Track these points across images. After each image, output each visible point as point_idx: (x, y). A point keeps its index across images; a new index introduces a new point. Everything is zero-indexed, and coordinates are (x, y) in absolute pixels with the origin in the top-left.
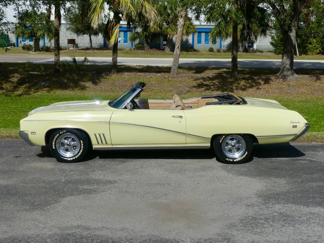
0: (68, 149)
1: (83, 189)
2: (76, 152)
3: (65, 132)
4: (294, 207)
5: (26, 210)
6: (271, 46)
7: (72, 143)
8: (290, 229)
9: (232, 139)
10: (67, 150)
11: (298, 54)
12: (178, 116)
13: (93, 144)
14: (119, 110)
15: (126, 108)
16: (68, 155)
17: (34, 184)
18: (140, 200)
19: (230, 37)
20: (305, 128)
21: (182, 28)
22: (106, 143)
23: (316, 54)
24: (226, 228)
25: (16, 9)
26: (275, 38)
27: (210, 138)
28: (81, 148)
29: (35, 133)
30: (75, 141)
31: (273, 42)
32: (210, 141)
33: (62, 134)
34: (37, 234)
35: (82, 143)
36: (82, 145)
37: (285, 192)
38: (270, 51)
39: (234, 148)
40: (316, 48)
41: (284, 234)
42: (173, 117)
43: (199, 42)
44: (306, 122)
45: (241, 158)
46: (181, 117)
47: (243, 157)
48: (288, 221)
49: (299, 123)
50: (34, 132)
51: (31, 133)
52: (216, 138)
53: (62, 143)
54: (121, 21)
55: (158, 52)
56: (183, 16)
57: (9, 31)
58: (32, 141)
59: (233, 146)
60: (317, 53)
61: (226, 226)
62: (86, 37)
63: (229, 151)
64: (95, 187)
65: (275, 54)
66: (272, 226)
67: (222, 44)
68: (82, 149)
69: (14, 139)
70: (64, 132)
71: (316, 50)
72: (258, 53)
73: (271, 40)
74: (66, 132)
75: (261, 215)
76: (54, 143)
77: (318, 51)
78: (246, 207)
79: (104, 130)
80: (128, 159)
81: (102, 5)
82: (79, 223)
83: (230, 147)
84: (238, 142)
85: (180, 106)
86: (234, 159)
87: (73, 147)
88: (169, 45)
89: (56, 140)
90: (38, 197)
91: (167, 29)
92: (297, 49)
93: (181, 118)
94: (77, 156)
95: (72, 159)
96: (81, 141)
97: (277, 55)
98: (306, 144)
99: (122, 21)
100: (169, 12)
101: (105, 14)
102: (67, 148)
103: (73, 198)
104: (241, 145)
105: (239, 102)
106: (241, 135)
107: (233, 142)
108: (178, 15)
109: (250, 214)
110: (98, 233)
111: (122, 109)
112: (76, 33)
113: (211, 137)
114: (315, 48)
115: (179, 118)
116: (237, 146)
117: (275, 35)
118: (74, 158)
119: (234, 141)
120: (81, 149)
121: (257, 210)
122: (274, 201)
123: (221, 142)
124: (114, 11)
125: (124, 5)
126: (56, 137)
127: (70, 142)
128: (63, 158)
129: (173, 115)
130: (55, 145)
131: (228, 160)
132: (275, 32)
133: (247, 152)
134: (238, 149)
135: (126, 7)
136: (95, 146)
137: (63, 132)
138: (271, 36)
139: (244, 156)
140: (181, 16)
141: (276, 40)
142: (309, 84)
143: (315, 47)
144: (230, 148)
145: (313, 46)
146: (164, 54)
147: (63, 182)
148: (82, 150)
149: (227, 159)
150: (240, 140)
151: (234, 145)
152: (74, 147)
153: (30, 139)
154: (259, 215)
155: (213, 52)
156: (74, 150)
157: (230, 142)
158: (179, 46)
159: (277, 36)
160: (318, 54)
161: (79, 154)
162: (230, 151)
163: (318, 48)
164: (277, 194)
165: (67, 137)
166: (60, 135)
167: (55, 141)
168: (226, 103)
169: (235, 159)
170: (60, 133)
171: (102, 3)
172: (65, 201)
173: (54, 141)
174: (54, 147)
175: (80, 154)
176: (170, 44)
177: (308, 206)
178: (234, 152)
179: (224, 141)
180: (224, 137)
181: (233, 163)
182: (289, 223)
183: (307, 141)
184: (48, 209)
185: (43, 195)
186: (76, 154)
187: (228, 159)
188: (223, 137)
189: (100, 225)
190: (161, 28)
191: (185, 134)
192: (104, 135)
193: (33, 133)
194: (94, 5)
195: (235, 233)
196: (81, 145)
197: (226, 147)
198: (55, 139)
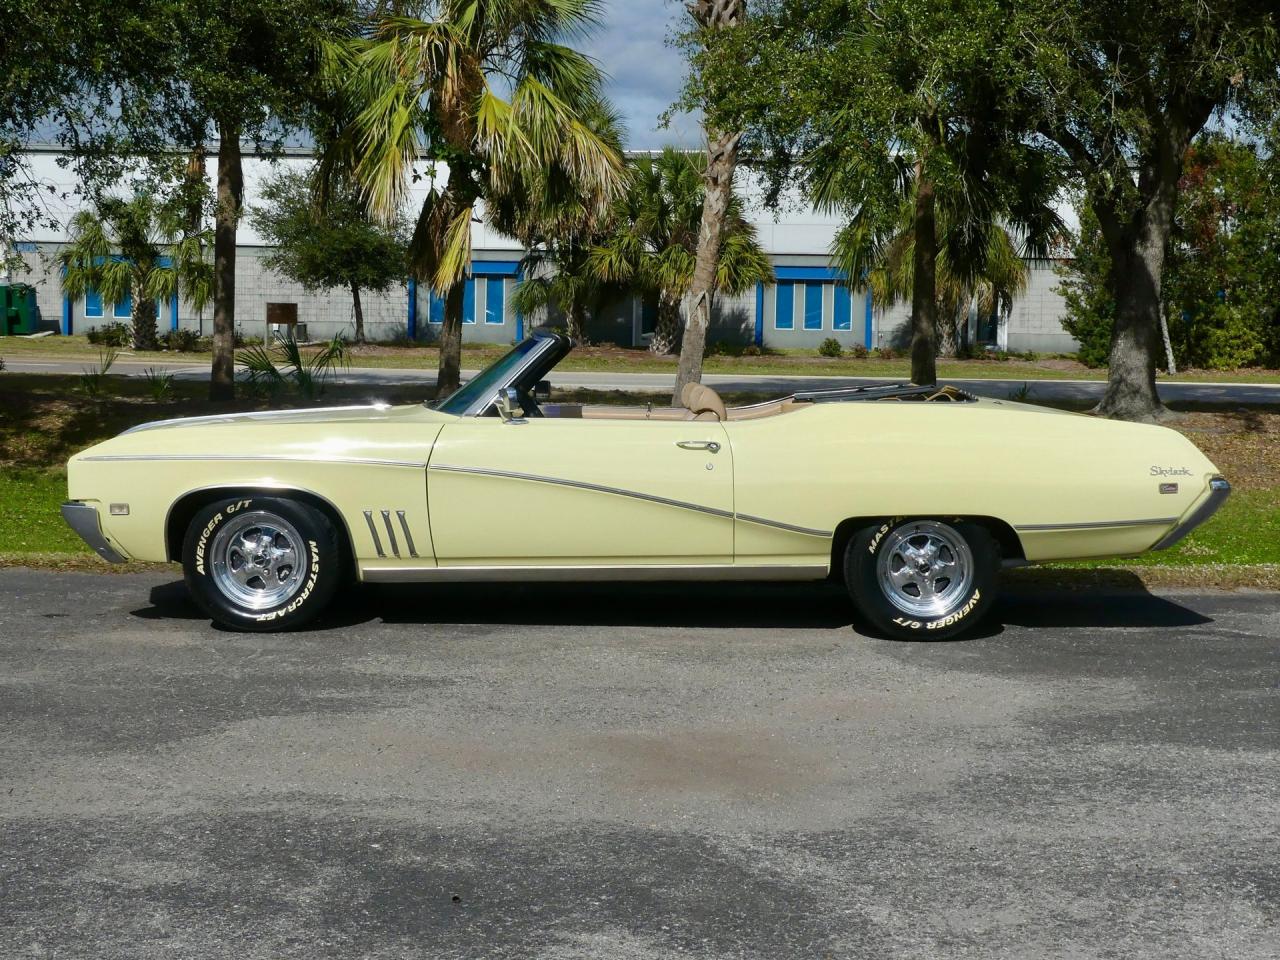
0: (257, 578)
1: (314, 700)
2: (291, 591)
3: (246, 505)
4: (1172, 751)
5: (85, 752)
6: (1068, 333)
7: (277, 552)
8: (1164, 809)
9: (919, 542)
10: (254, 582)
11: (1172, 365)
12: (703, 445)
13: (358, 556)
14: (464, 419)
15: (492, 412)
16: (258, 602)
17: (119, 684)
18: (547, 729)
19: (905, 298)
20: (1208, 494)
21: (718, 225)
22: (412, 551)
23: (1243, 366)
24: (897, 804)
25: (69, 135)
26: (1083, 304)
27: (829, 534)
28: (309, 570)
29: (128, 507)
30: (288, 546)
31: (1075, 319)
32: (829, 548)
33: (235, 514)
34: (121, 813)
35: (316, 550)
36: (316, 558)
37: (1133, 712)
38: (1063, 357)
39: (927, 574)
40: (1244, 343)
41: (1136, 821)
42: (682, 446)
43: (784, 318)
44: (1215, 471)
45: (956, 616)
46: (713, 447)
47: (961, 613)
48: (1149, 787)
49: (1185, 472)
50: (121, 507)
51: (112, 507)
52: (852, 533)
53: (234, 553)
54: (478, 199)
55: (621, 355)
56: (720, 180)
57: (35, 220)
58: (114, 544)
59: (924, 568)
60: (1246, 362)
61: (900, 798)
62: (341, 294)
63: (908, 589)
64: (366, 693)
65: (1081, 366)
66: (1083, 800)
67: (873, 328)
68: (314, 577)
69: (41, 571)
70: (243, 504)
71: (1244, 349)
72: (1017, 363)
73: (1064, 313)
74: (252, 507)
75: (1041, 772)
76: (200, 553)
77: (1249, 354)
78: (979, 752)
79: (405, 497)
80: (501, 626)
81: (406, 132)
82: (296, 786)
83: (907, 570)
84: (943, 553)
85: (712, 411)
86: (925, 620)
87: (280, 570)
88: (663, 328)
89: (210, 540)
90: (133, 718)
91: (660, 264)
92: (1168, 345)
93: (715, 451)
94: (294, 604)
95: (272, 616)
96: (311, 542)
97: (1091, 368)
98: (1213, 592)
99: (482, 197)
100: (668, 198)
101: (415, 171)
102: (252, 573)
103: (274, 720)
104: (953, 564)
105: (946, 392)
106: (956, 521)
107: (922, 552)
108: (703, 175)
109: (995, 770)
110: (374, 813)
111: (478, 415)
112: (302, 278)
113: (832, 529)
114: (1238, 341)
115: (707, 452)
116: (936, 567)
117: (1079, 292)
118: (281, 613)
119: (929, 549)
120: (312, 575)
121: (1024, 758)
122: (1093, 735)
123: (873, 552)
124: (452, 159)
125: (493, 128)
126: (211, 526)
127: (266, 547)
128: (236, 612)
129: (680, 440)
130: (206, 558)
131: (904, 624)
132: (1080, 280)
133: (977, 591)
134: (943, 583)
135: (500, 136)
136: (369, 564)
137: (240, 504)
138: (1065, 293)
139: (967, 609)
140: (715, 181)
141: (1084, 312)
142: (1218, 445)
143: (1239, 337)
144: (911, 576)
145: (1232, 333)
146: (647, 365)
147: (234, 681)
148: (313, 580)
149: (898, 621)
150: (949, 546)
151: (926, 565)
152: (283, 567)
153: (106, 535)
154: (1033, 771)
155: (839, 356)
156: (282, 583)
157: (911, 551)
158: (707, 295)
159: (1090, 296)
160: (1251, 364)
161: (303, 595)
162: (911, 588)
163: (1249, 341)
164: (1102, 718)
165: (257, 530)
166: (227, 518)
167: (205, 541)
168: (895, 396)
169: (932, 619)
170: (228, 511)
171: (406, 127)
172: (242, 730)
173: (201, 543)
174: (202, 567)
175: (305, 595)
176: (668, 323)
177: (1231, 749)
178: (928, 594)
179: (883, 549)
180: (885, 529)
181: (924, 636)
182: (1153, 793)
183: (1216, 584)
184: (170, 749)
185: (151, 712)
186: (291, 595)
187: (902, 622)
188: (881, 532)
189: (382, 793)
190: (634, 263)
191: (730, 515)
192: (402, 519)
193: (117, 511)
194: (376, 132)
195: (937, 818)
196: (310, 558)
197: (896, 574)
198: (206, 533)
